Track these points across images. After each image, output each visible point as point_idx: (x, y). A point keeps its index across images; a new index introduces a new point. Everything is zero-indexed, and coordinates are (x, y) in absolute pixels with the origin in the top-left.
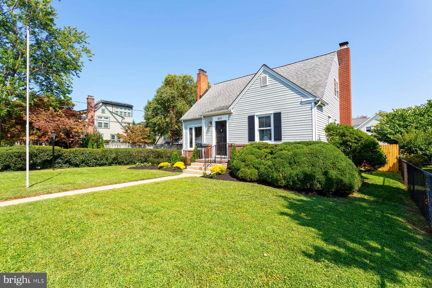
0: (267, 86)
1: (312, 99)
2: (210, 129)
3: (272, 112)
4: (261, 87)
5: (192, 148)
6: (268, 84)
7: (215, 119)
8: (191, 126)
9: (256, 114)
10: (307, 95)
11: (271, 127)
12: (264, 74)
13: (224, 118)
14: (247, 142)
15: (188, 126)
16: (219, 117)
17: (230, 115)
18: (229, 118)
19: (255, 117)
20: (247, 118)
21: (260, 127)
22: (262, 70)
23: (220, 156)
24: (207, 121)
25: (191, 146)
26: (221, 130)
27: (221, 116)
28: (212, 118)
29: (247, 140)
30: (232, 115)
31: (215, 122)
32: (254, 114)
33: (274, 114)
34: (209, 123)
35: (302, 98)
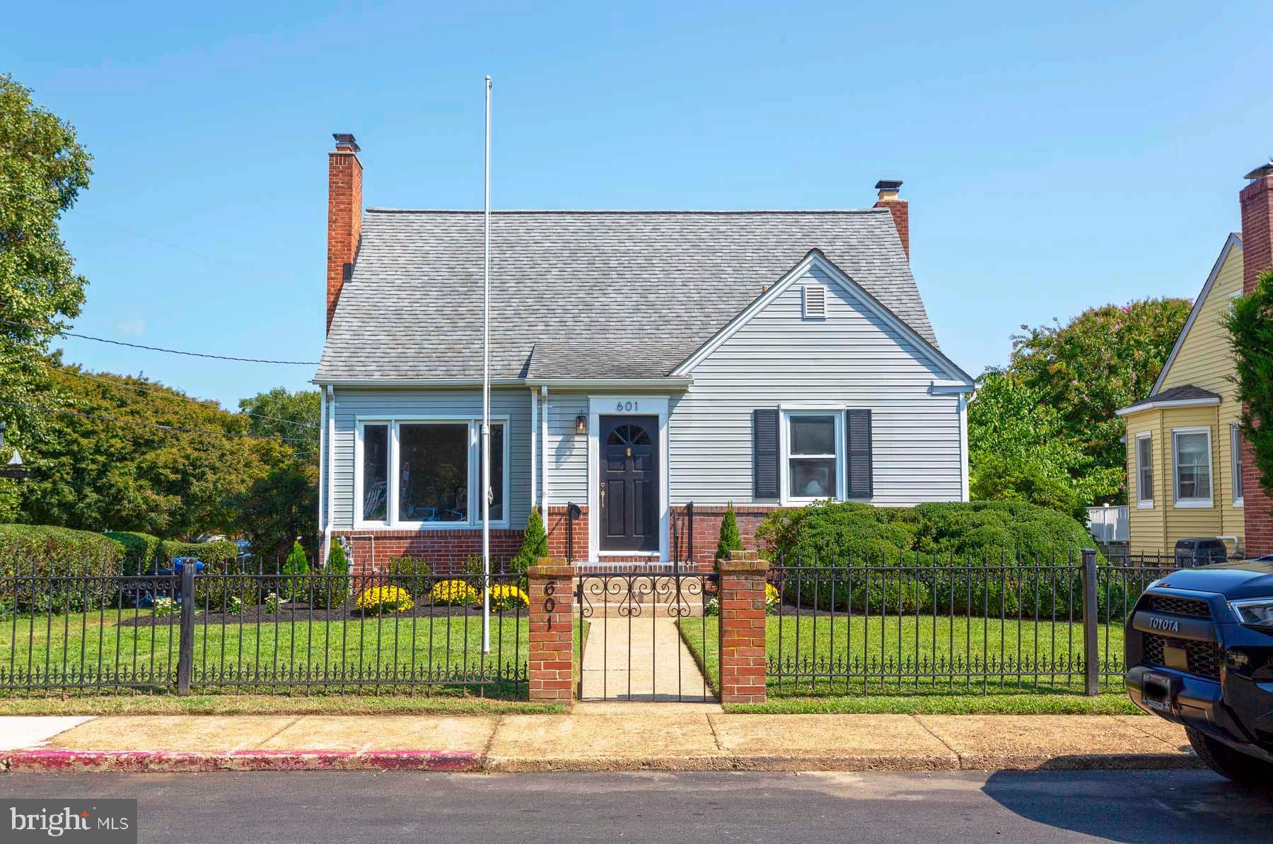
0: (823, 319)
1: (961, 383)
2: (577, 445)
3: (842, 406)
4: (803, 319)
5: (381, 522)
6: (827, 315)
7: (601, 406)
8: (376, 418)
9: (784, 406)
10: (945, 369)
11: (834, 453)
12: (814, 281)
13: (645, 406)
14: (750, 500)
15: (358, 417)
16: (623, 400)
17: (676, 397)
18: (671, 407)
19: (781, 414)
20: (749, 417)
21: (794, 451)
22: (809, 266)
23: (624, 553)
24: (558, 411)
25: (377, 509)
26: (629, 450)
27: (633, 399)
28: (588, 400)
29: (750, 493)
30: (684, 398)
31: (602, 417)
32: (778, 406)
33: (849, 413)
34: (573, 418)
35: (932, 376)
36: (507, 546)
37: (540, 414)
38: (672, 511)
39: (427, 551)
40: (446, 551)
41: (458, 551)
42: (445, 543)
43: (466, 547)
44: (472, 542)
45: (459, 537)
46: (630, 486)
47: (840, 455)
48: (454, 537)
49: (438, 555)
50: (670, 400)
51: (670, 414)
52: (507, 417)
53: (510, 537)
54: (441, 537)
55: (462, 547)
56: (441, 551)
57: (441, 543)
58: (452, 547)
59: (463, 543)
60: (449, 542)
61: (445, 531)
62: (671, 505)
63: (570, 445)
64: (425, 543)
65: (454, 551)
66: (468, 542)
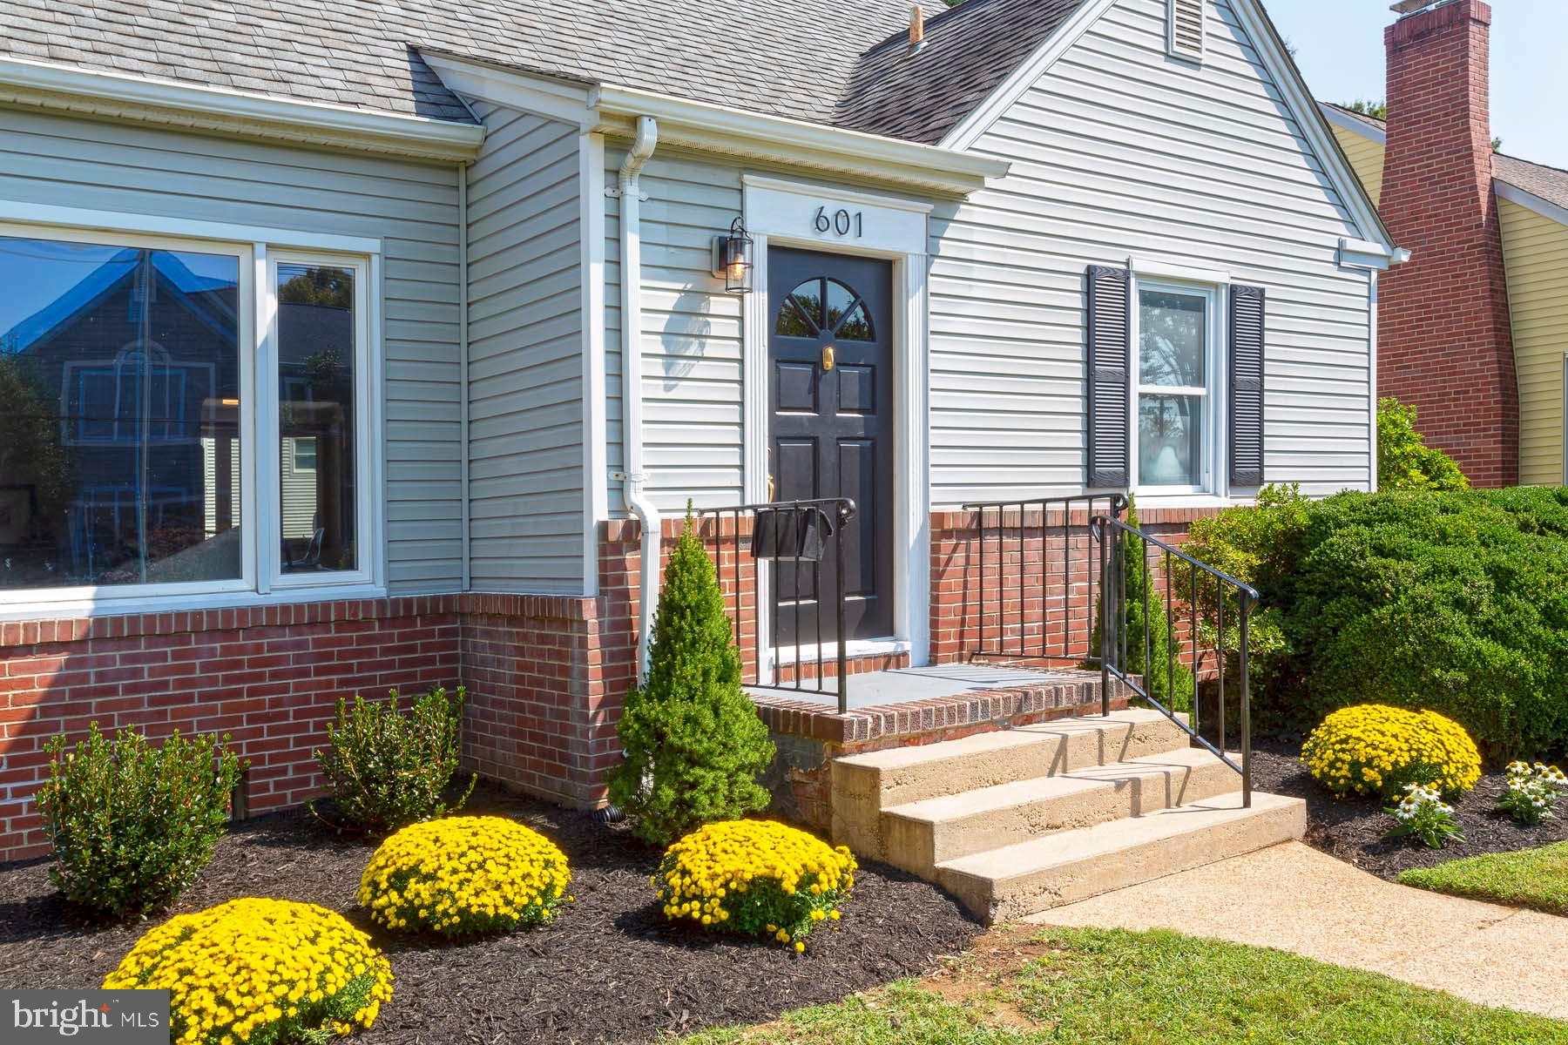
0: (1199, 66)
3: (1223, 275)
4: (1168, 57)
6: (1205, 57)
7: (774, 215)
9: (1141, 264)
10: (1356, 218)
11: (1207, 385)
13: (881, 229)
14: (1078, 493)
16: (832, 200)
17: (943, 211)
18: (933, 238)
19: (1133, 281)
20: (1077, 284)
23: (830, 650)
24: (666, 213)
26: (829, 353)
27: (853, 201)
29: (1078, 476)
30: (957, 217)
31: (775, 250)
32: (1127, 264)
33: (1233, 290)
34: (702, 240)
35: (1342, 229)
36: (386, 651)
37: (616, 217)
38: (939, 527)
39: (113, 691)
40: (181, 684)
41: (228, 680)
42: (176, 656)
43: (252, 664)
44: (272, 647)
45: (229, 633)
46: (828, 457)
47: (1214, 393)
48: (213, 633)
49: (153, 702)
50: (931, 217)
51: (932, 255)
52: (373, 245)
53: (394, 621)
54: (166, 638)
55: (238, 664)
56: (164, 685)
57: (163, 656)
58: (206, 667)
59: (242, 650)
60: (195, 654)
61: (181, 616)
62: (933, 509)
63: (693, 325)
64: (101, 662)
65: (213, 681)
66: (259, 648)
